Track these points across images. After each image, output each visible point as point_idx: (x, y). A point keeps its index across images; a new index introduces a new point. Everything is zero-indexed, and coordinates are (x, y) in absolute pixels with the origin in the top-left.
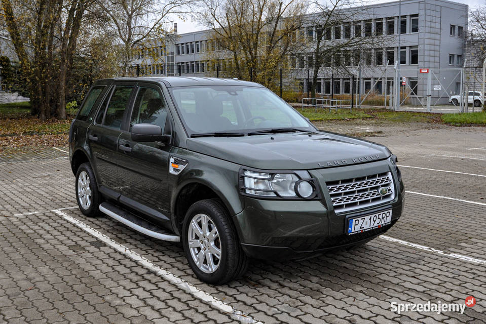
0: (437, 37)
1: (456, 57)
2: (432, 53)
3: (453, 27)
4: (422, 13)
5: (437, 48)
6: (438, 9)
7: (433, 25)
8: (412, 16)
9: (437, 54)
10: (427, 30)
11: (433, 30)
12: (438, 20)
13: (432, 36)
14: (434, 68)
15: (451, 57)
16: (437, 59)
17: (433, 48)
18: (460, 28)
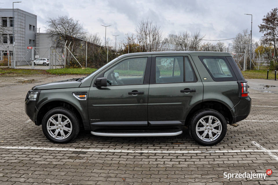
0: (24, 30)
1: (32, 41)
2: (21, 38)
3: (30, 26)
4: (16, 17)
5: (24, 36)
6: (24, 16)
7: (22, 24)
8: (10, 18)
9: (24, 39)
10: (19, 26)
11: (22, 27)
12: (24, 22)
13: (21, 30)
14: (23, 46)
15: (30, 40)
16: (24, 42)
17: (22, 36)
18: (34, 27)
